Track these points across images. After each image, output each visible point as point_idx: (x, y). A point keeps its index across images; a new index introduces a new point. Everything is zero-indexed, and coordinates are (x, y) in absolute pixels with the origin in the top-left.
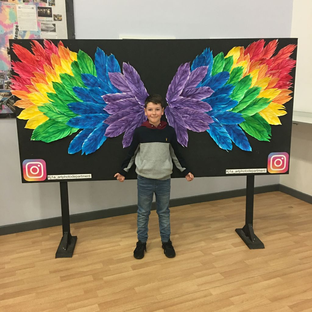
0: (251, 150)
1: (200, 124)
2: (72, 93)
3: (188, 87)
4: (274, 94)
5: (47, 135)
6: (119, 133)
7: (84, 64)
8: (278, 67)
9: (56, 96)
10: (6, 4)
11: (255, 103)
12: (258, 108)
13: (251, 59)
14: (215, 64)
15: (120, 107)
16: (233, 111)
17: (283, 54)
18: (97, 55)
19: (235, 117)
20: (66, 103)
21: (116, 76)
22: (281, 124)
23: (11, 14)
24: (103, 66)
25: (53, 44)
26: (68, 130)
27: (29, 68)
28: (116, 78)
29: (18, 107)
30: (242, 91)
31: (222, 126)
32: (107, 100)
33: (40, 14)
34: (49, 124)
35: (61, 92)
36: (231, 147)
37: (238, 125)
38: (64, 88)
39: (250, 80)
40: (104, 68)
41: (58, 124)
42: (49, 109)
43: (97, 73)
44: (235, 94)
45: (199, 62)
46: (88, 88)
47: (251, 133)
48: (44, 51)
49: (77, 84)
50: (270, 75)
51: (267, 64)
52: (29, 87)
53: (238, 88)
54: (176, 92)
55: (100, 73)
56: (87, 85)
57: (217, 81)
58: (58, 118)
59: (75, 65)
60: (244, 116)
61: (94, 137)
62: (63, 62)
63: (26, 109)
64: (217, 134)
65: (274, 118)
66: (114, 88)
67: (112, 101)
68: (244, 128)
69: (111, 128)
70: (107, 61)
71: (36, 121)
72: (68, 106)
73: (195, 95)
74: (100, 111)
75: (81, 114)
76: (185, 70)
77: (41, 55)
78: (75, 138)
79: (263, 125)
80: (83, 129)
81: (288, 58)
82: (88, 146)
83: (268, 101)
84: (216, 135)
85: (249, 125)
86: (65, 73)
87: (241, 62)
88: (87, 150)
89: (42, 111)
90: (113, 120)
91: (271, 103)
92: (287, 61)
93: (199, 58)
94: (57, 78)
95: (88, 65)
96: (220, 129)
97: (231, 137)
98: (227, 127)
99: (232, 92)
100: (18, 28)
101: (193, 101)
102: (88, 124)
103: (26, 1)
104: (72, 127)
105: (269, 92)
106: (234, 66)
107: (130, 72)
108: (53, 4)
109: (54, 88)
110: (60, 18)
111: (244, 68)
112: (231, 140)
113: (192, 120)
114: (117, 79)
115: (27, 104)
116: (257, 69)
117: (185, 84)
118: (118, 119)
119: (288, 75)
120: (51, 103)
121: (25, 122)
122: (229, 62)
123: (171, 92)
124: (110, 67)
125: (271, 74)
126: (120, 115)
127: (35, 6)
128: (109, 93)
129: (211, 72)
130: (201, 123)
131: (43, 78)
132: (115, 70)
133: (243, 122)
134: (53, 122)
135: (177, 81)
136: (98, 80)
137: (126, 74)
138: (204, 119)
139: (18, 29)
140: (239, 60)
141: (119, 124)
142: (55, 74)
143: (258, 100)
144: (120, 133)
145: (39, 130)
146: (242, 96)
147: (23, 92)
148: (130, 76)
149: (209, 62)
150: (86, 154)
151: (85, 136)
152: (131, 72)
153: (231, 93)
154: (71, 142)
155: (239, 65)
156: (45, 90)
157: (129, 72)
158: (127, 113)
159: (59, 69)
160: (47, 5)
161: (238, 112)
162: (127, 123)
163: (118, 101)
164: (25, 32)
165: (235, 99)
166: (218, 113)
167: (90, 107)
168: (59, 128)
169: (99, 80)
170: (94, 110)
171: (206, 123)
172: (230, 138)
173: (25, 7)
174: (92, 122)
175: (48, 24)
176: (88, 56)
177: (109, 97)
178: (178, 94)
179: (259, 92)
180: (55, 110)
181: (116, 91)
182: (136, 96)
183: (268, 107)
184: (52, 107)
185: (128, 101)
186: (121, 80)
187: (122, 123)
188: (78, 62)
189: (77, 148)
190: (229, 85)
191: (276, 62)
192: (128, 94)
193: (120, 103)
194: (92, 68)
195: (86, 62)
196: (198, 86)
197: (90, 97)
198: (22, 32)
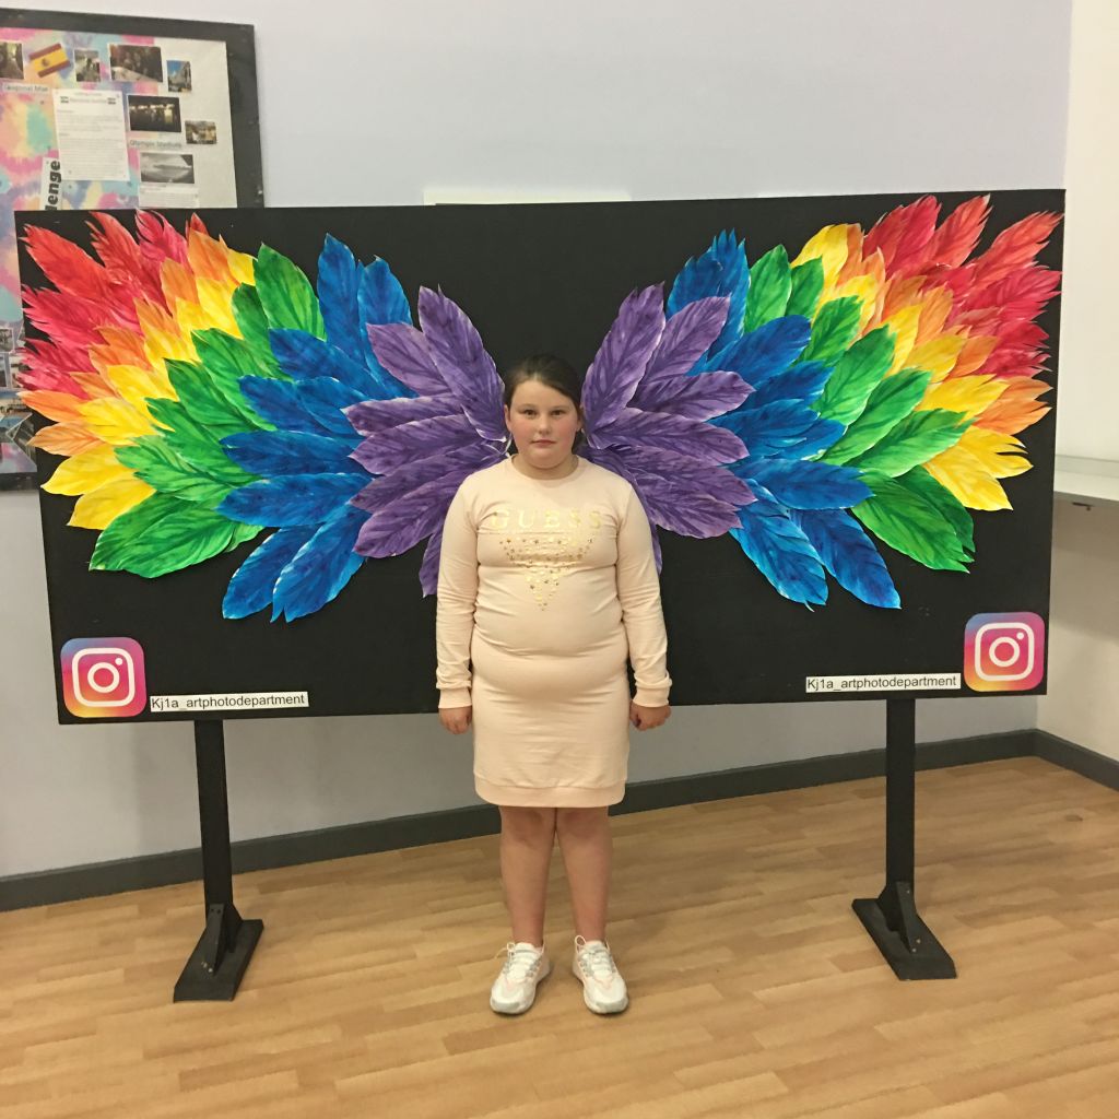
0: (896, 603)
1: (706, 509)
2: (235, 399)
3: (659, 375)
4: (980, 396)
5: (149, 549)
6: (407, 544)
7: (278, 294)
8: (991, 297)
9: (180, 409)
10: (16, 89)
11: (908, 430)
12: (923, 450)
13: (890, 270)
14: (758, 288)
15: (411, 449)
16: (828, 461)
17: (1010, 249)
18: (326, 264)
19: (834, 483)
20: (214, 434)
21: (394, 336)
22: (1011, 508)
23: (33, 123)
24: (347, 300)
25: (168, 226)
26: (221, 532)
27: (84, 312)
28: (394, 342)
29: (46, 449)
30: (860, 387)
31: (788, 515)
32: (361, 423)
33: (139, 123)
34: (156, 509)
35: (196, 396)
36: (825, 593)
37: (849, 511)
38: (207, 383)
39: (890, 345)
40: (352, 308)
41: (188, 511)
42: (154, 457)
43: (328, 327)
44: (834, 397)
45: (698, 282)
46: (295, 382)
47: (897, 543)
48: (136, 251)
49: (254, 366)
50: (962, 326)
51: (951, 286)
52: (84, 379)
53: (844, 377)
54: (614, 391)
55: (335, 324)
56: (289, 369)
57: (766, 350)
58: (187, 487)
59: (247, 298)
60: (869, 479)
61: (318, 556)
62: (204, 291)
63: (73, 456)
64: (768, 544)
65: (981, 484)
66: (390, 379)
67: (381, 426)
68: (870, 523)
69: (380, 524)
70: (363, 281)
71: (106, 503)
72: (221, 446)
73: (684, 400)
74: (336, 463)
75: (269, 475)
76: (645, 313)
77: (129, 264)
78: (246, 563)
79: (942, 513)
80: (279, 528)
81: (1031, 264)
82: (295, 590)
83: (959, 424)
84: (764, 550)
85: (888, 512)
86: (213, 329)
87: (851, 281)
88: (293, 605)
89: (129, 465)
90: (384, 497)
91: (968, 430)
92: (1026, 276)
93: (694, 267)
94: (185, 346)
95: (294, 297)
96: (780, 525)
97: (822, 558)
98: (806, 518)
99: (822, 391)
100: (61, 171)
101: (676, 425)
102: (294, 509)
103: (86, 78)
104: (239, 523)
105: (963, 390)
106: (828, 295)
107: (443, 320)
108: (184, 86)
109: (172, 382)
110: (207, 132)
111: (862, 302)
112: (824, 567)
113: (673, 496)
114: (400, 347)
115: (77, 439)
116: (912, 304)
117: (648, 364)
118: (405, 490)
119: (1031, 327)
120: (163, 435)
121: (70, 502)
122: (809, 279)
123: (596, 394)
124: (373, 306)
125: (966, 322)
126: (410, 478)
127: (120, 93)
128: (371, 397)
129: (743, 319)
130: (709, 505)
131: (134, 344)
132: (393, 314)
133: (868, 500)
134: (168, 504)
135: (617, 354)
136: (328, 353)
137: (430, 328)
138: (720, 489)
139: (59, 175)
140: (846, 272)
141: (407, 511)
142: (177, 331)
143: (919, 418)
144: (410, 540)
145: (119, 532)
146: (859, 404)
147: (66, 398)
148: (445, 334)
149: (735, 282)
150: (289, 619)
151: (284, 553)
152: (449, 321)
153: (817, 393)
154: (235, 575)
155: (847, 292)
156: (142, 390)
157: (440, 323)
158: (435, 470)
159: (189, 315)
160: (162, 90)
161: (844, 465)
162: (436, 506)
163: (400, 427)
164: (84, 184)
165: (835, 414)
166: (771, 469)
167: (301, 447)
168: (193, 526)
169: (332, 352)
170: (315, 458)
171: (727, 505)
172: (818, 558)
173: (84, 97)
174: (311, 502)
175: (165, 157)
176: (291, 268)
177: (370, 410)
178: (620, 400)
179: (923, 391)
180: (177, 458)
181: (394, 389)
182: (469, 408)
183: (960, 443)
184: (164, 447)
185: (440, 428)
186: (412, 350)
187: (418, 508)
188: (258, 289)
189: (255, 595)
190: (807, 367)
191: (985, 279)
192: (438, 401)
193: (411, 434)
194: (309, 310)
195: (287, 288)
196: (696, 369)
197: (303, 415)
198: (75, 187)
